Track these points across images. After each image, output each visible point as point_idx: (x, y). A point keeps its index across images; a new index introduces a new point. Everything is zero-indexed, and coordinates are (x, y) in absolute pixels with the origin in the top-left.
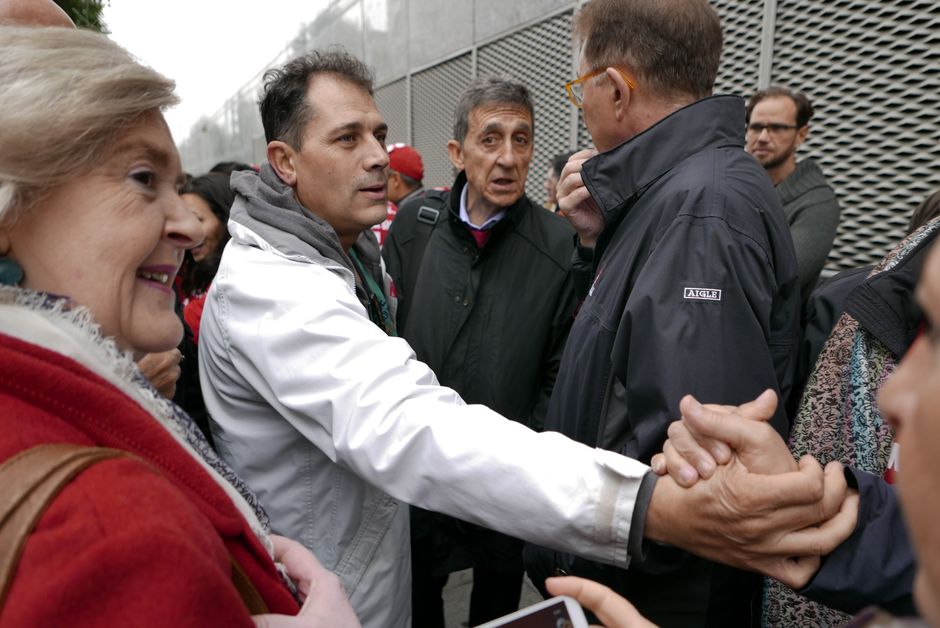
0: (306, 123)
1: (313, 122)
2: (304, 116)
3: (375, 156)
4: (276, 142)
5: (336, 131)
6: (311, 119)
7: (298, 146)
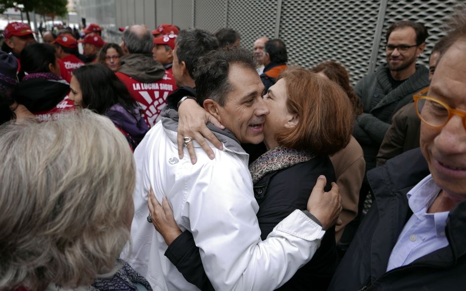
0: (227, 93)
1: (232, 93)
2: (227, 89)
3: (263, 109)
4: (209, 100)
5: (245, 98)
6: (231, 91)
7: (222, 104)
